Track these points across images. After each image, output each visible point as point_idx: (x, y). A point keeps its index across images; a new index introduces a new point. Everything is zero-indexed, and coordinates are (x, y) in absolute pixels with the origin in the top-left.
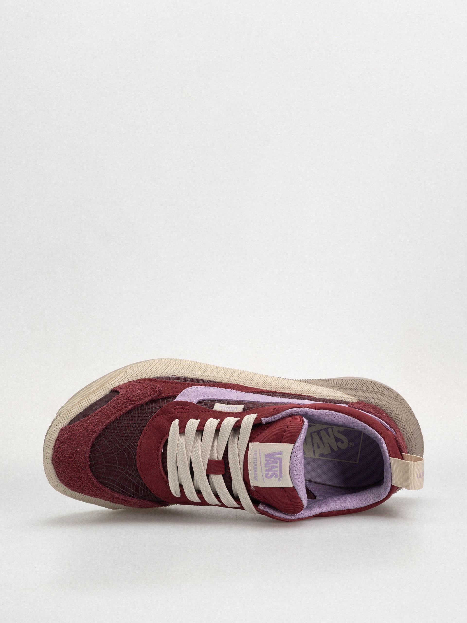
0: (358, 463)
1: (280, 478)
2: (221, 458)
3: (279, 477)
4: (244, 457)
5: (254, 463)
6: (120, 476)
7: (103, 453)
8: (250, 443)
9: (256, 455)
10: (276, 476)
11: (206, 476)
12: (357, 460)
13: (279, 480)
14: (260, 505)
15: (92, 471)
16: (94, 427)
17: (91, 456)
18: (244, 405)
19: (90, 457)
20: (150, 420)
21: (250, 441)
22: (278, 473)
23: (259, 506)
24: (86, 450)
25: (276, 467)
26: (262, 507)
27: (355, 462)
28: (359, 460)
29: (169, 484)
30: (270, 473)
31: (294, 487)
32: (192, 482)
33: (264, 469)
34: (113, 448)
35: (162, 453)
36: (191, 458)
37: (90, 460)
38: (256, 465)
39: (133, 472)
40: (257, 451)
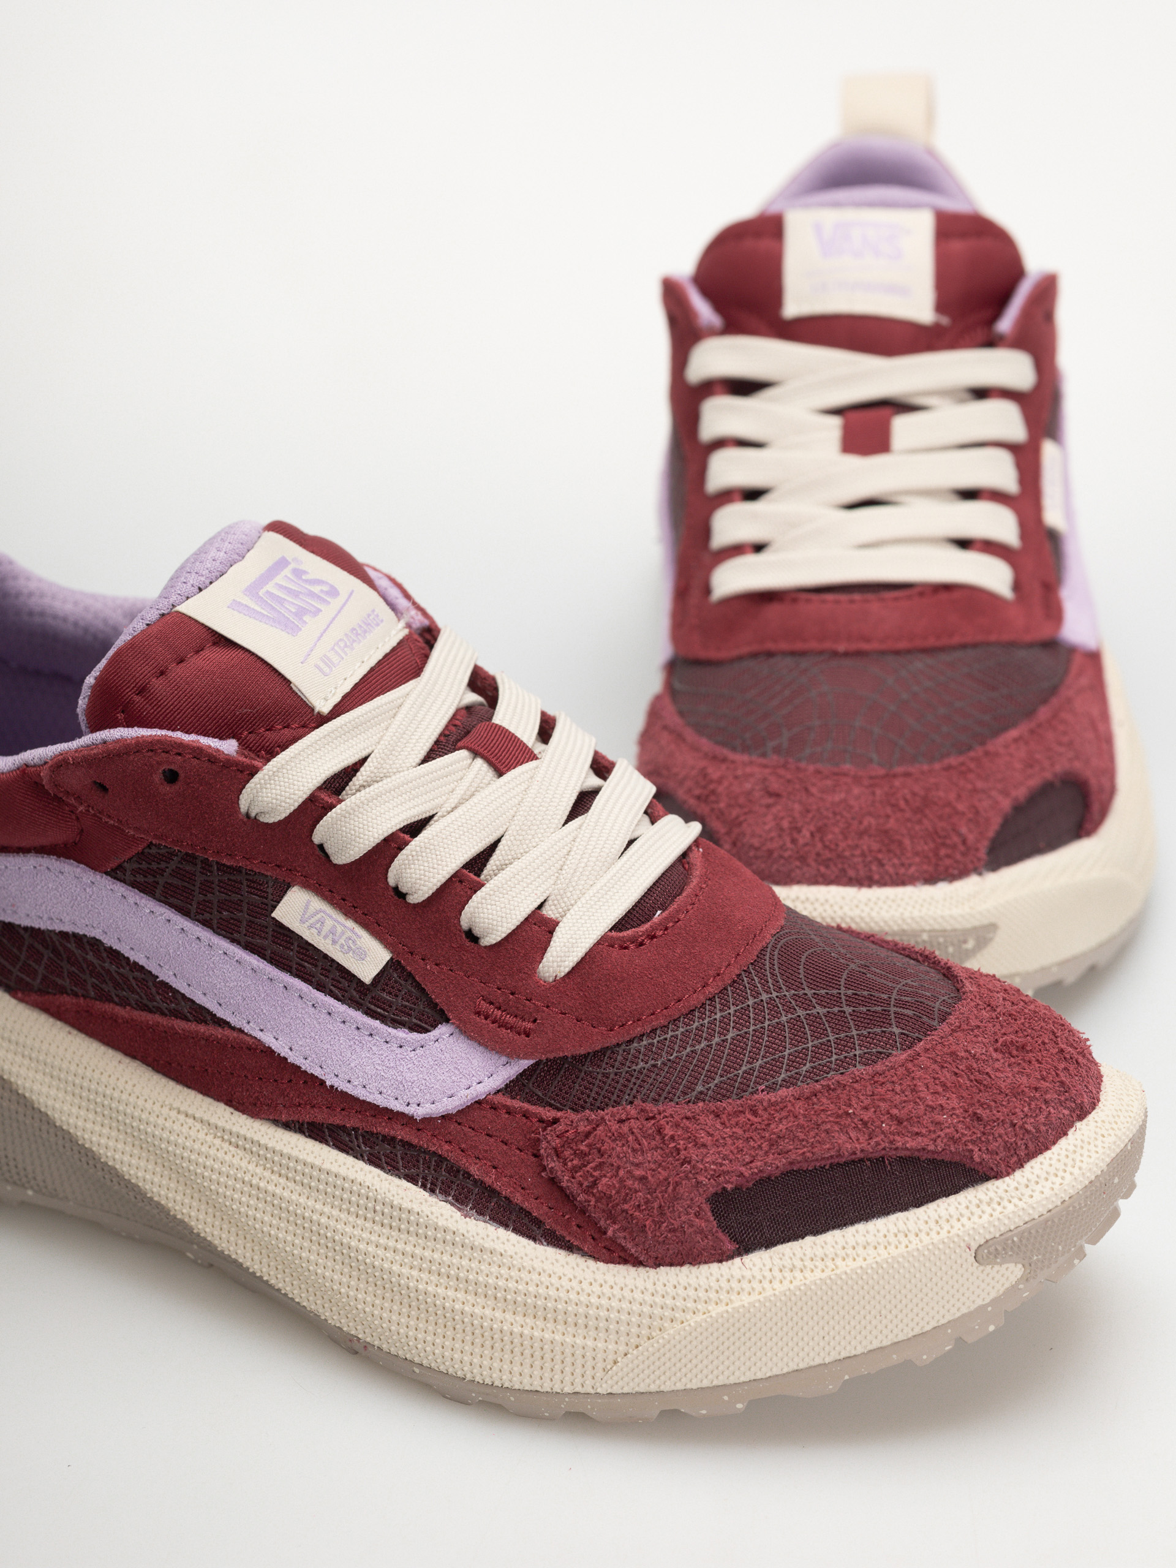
2: (461, 754)
3: (293, 565)
10: (301, 572)
17: (935, 1023)
18: (274, 915)
22: (285, 572)
35: (664, 908)
40: (317, 667)
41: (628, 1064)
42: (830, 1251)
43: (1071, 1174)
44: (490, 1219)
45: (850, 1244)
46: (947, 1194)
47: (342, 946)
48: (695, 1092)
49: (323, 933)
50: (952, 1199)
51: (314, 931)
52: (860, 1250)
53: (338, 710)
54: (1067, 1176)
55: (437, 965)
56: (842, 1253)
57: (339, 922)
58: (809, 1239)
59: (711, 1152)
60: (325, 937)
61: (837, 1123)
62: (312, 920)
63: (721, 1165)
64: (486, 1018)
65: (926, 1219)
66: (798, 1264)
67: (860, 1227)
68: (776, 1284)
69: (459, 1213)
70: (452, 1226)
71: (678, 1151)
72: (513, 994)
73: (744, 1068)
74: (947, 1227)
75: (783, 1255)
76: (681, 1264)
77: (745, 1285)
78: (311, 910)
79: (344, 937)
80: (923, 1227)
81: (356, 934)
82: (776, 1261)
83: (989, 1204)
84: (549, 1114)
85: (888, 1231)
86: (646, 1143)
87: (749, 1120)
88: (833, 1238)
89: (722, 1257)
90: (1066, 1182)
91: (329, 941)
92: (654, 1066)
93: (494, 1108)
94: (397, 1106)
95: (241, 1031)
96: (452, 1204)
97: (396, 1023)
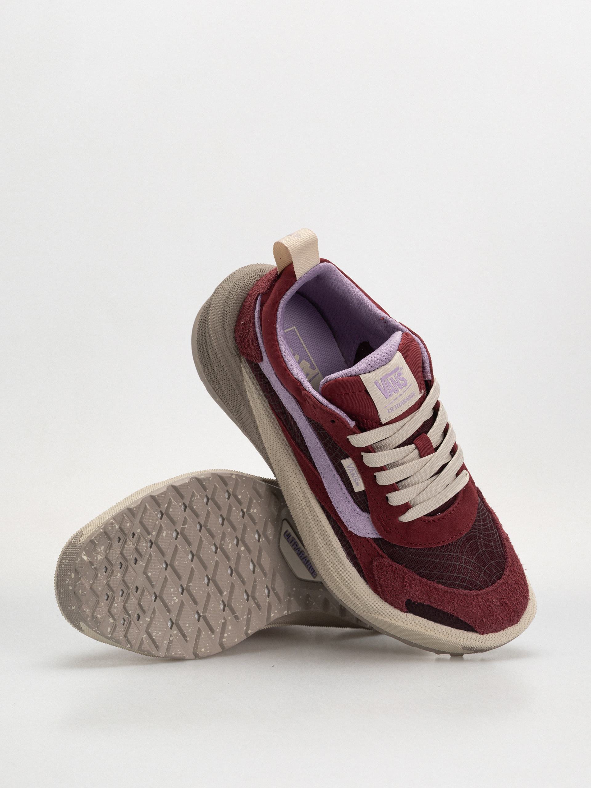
0: (294, 327)
1: (399, 368)
2: (413, 446)
3: (399, 370)
4: (400, 420)
5: (401, 406)
6: (487, 543)
7: (480, 573)
8: (383, 423)
9: (393, 409)
10: (400, 374)
11: (438, 451)
12: (293, 329)
13: (401, 368)
14: (428, 379)
15: (502, 575)
16: (462, 600)
17: (490, 584)
18: (341, 461)
19: (492, 585)
20: (417, 548)
21: (381, 425)
22: (396, 373)
23: (430, 379)
24: (488, 592)
25: (391, 379)
26: (429, 375)
27: (296, 330)
28: (291, 327)
29: (464, 488)
30: (401, 382)
31: (398, 350)
32: (450, 463)
33: (401, 391)
34: (468, 567)
35: (442, 512)
36: (431, 477)
37: (494, 582)
38: (401, 402)
39: (476, 532)
40: (388, 410)
41: (407, 553)
42: (428, 626)
43: (498, 642)
44: (353, 563)
45: (434, 628)
46: (465, 630)
47: (354, 479)
48: (419, 572)
49: (352, 473)
50: (465, 632)
51: (349, 471)
52: (436, 631)
53: (387, 424)
54: (497, 642)
55: (375, 499)
56: (431, 628)
57: (356, 473)
58: (426, 620)
59: (413, 591)
60: (351, 474)
61: (448, 602)
62: (351, 469)
63: (414, 596)
64: (379, 521)
65: (456, 634)
66: (419, 624)
67: (439, 625)
68: (411, 625)
69: (346, 557)
70: (342, 559)
71: (405, 586)
72: (389, 520)
73: (435, 572)
74: (459, 639)
75: (417, 620)
76: (392, 606)
77: (404, 621)
78: (351, 466)
79: (355, 478)
80: (454, 635)
81: (359, 479)
82: (415, 620)
83: (473, 639)
84: (381, 552)
85: (445, 631)
86: (399, 579)
87: (427, 589)
88: (431, 623)
89: (402, 610)
90: (495, 644)
91: (351, 476)
92: (413, 558)
93: (368, 541)
94: (346, 523)
95: (319, 473)
96: (346, 553)
97: (356, 503)
